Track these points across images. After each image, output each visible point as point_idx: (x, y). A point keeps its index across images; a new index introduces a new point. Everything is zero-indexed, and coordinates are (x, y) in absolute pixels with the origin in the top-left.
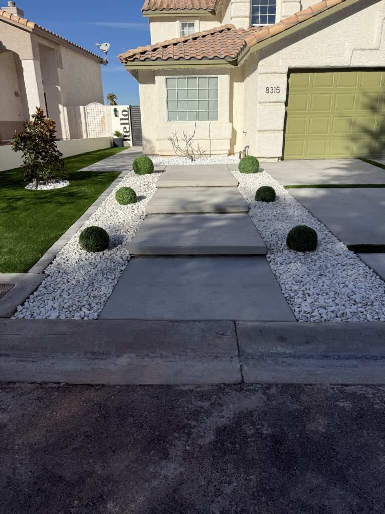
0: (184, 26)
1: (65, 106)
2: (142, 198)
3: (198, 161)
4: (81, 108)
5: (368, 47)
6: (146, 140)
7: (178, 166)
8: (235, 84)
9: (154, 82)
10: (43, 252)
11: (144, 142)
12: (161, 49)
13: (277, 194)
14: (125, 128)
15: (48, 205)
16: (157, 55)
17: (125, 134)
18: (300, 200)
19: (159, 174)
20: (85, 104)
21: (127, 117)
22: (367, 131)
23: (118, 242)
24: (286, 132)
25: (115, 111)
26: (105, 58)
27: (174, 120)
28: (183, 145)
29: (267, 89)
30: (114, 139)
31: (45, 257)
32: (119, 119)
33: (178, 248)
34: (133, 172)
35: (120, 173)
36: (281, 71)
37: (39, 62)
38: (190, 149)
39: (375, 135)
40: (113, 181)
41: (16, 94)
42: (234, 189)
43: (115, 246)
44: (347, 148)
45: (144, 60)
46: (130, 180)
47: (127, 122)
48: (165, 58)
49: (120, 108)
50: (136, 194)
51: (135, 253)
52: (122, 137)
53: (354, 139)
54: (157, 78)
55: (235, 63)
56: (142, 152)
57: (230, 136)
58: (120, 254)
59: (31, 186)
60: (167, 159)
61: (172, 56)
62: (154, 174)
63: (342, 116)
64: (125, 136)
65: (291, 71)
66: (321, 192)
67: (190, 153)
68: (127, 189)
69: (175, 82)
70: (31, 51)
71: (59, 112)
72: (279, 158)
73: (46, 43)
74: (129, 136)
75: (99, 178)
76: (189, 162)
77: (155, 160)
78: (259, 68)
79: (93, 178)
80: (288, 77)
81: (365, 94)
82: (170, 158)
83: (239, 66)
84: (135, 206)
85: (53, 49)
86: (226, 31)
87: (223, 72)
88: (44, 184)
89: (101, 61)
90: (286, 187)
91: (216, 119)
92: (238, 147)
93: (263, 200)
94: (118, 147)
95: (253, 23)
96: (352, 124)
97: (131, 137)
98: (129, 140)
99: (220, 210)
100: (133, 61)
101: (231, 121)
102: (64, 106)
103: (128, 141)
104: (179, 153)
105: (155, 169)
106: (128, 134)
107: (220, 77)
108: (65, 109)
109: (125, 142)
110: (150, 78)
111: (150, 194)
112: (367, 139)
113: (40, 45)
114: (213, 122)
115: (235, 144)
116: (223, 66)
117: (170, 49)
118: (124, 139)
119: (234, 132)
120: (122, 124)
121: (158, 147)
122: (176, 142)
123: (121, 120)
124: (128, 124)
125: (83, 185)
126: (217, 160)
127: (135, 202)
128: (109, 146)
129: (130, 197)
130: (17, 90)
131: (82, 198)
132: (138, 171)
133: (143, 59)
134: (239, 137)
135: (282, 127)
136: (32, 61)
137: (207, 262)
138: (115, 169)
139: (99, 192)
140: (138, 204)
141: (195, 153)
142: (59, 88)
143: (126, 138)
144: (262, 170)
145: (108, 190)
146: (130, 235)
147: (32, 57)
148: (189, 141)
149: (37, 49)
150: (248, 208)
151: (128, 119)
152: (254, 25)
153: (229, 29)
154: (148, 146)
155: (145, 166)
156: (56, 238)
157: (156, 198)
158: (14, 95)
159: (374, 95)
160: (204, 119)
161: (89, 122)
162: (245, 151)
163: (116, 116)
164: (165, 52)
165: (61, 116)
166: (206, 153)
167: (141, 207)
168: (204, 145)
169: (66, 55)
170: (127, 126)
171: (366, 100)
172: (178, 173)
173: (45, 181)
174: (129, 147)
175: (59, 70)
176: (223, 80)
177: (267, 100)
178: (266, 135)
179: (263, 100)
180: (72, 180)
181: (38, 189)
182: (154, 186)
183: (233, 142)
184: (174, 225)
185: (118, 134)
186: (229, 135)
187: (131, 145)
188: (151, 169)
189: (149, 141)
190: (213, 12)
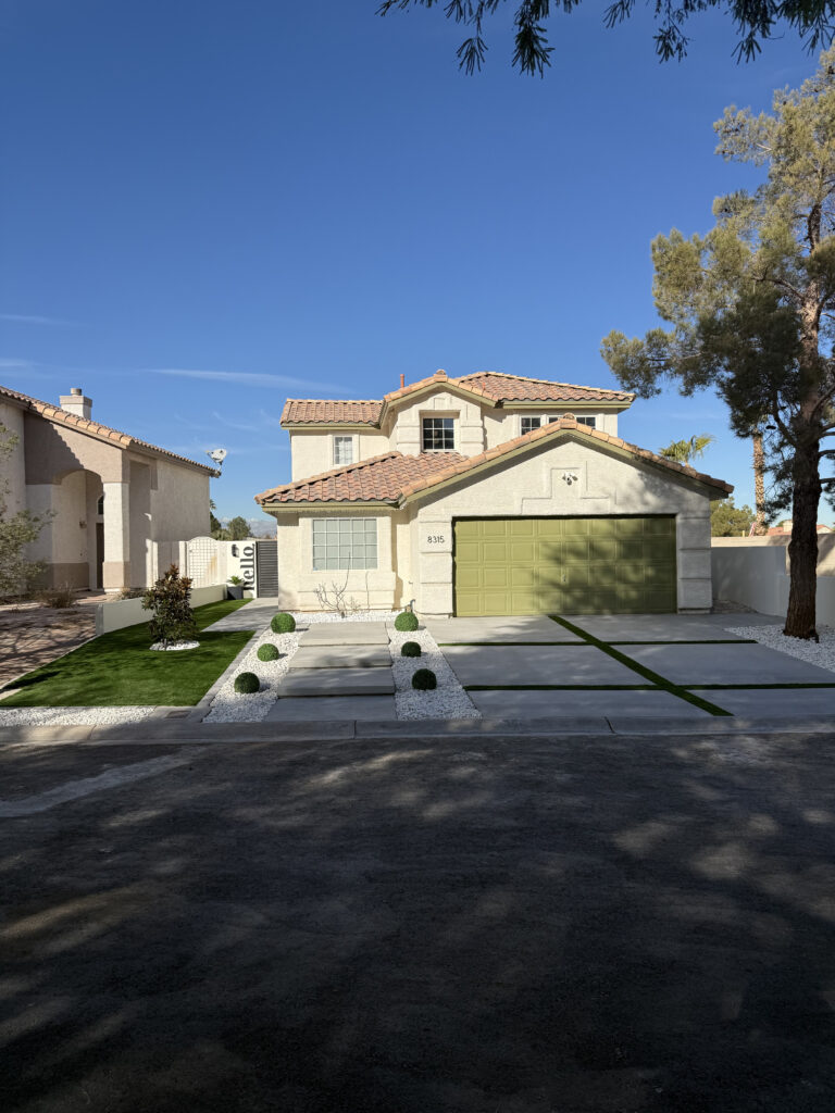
0: (338, 440)
1: (155, 541)
2: (283, 655)
3: (350, 619)
4: (182, 544)
5: (538, 496)
6: (284, 592)
7: (325, 624)
8: (398, 526)
9: (297, 524)
10: (204, 694)
11: (280, 595)
12: (307, 487)
13: (422, 650)
14: (247, 572)
15: (188, 663)
16: (302, 494)
17: (246, 580)
18: (447, 657)
19: (302, 633)
20: (187, 538)
21: (251, 557)
22: (556, 585)
23: (267, 687)
24: (457, 584)
25: (234, 548)
26: (218, 468)
27: (321, 568)
28: (332, 598)
29: (430, 539)
30: (228, 588)
31: (205, 697)
32: (239, 559)
33: (319, 689)
34: (270, 631)
35: (254, 632)
36: (444, 519)
37: (127, 485)
38: (341, 603)
39: (566, 590)
40: (248, 640)
41: (82, 525)
42: (385, 647)
43: (263, 690)
44: (533, 604)
45: (287, 502)
46: (267, 637)
47: (251, 563)
48: (312, 499)
49: (241, 545)
50: (277, 651)
51: (281, 694)
52: (241, 584)
53: (540, 593)
54: (301, 520)
55: (396, 505)
56: (277, 607)
57: (394, 587)
58: (269, 695)
59: (156, 646)
60: (310, 615)
61: (320, 497)
62: (295, 633)
63: (522, 567)
64: (247, 583)
65: (455, 520)
66: (474, 649)
67: (341, 608)
68: (270, 645)
69: (324, 525)
70: (120, 472)
71: (146, 550)
72: (449, 615)
73: (139, 459)
74: (252, 583)
75: (232, 639)
76: (339, 619)
77: (297, 617)
78: (419, 516)
79: (224, 638)
80: (453, 525)
81: (546, 544)
82: (315, 615)
83: (402, 508)
84: (277, 662)
85: (147, 466)
86: (390, 460)
87: (383, 514)
88: (172, 645)
89: (212, 473)
90: (439, 645)
91: (376, 566)
92: (404, 602)
93: (408, 655)
94: (234, 599)
95: (425, 448)
96: (536, 576)
97: (255, 585)
98: (253, 589)
99: (365, 664)
100: (273, 502)
101: (395, 569)
102: (153, 541)
103: (251, 591)
104: (326, 608)
105: (297, 627)
106: (252, 580)
107: (378, 519)
108: (155, 545)
109: (245, 592)
110: (290, 519)
111: (291, 653)
112: (556, 594)
113: (133, 463)
114: (371, 570)
115: (401, 596)
116: (382, 508)
117: (318, 487)
118: (245, 587)
119: (399, 582)
120: (242, 567)
121: (299, 601)
122: (323, 595)
123: (242, 560)
124: (252, 566)
125: (217, 645)
126: (375, 617)
127: (277, 659)
128: (221, 598)
129: (272, 654)
130: (83, 519)
131: (219, 656)
132: (277, 628)
133: (285, 500)
134: (406, 588)
135: (450, 579)
136: (119, 485)
137: (345, 699)
138: (247, 629)
139: (237, 652)
140: (279, 660)
141: (347, 608)
142: (150, 516)
143: (247, 586)
144: (423, 628)
145: (245, 649)
146: (275, 683)
147: (121, 479)
148: (339, 593)
149: (128, 470)
150: (392, 662)
151: (252, 560)
152: (427, 450)
153: (393, 457)
154: (287, 599)
155: (284, 624)
156: (210, 686)
157: (297, 655)
158: (78, 526)
159: (555, 544)
160: (360, 567)
161: (190, 564)
162: (411, 605)
163: (235, 555)
164: (312, 490)
165: (148, 555)
166: (363, 607)
167: (283, 664)
168: (360, 599)
169: (163, 471)
170: (251, 569)
171: (548, 551)
172: (324, 630)
173: (173, 641)
174: (251, 600)
175: (152, 492)
176: (384, 523)
177: (429, 550)
178: (432, 588)
179: (425, 550)
180: (204, 640)
181: (168, 649)
182: (296, 644)
183: (398, 594)
184: (317, 676)
185: (236, 580)
186: (392, 585)
187: (255, 596)
188: (292, 627)
189: (288, 594)
190: (377, 426)
